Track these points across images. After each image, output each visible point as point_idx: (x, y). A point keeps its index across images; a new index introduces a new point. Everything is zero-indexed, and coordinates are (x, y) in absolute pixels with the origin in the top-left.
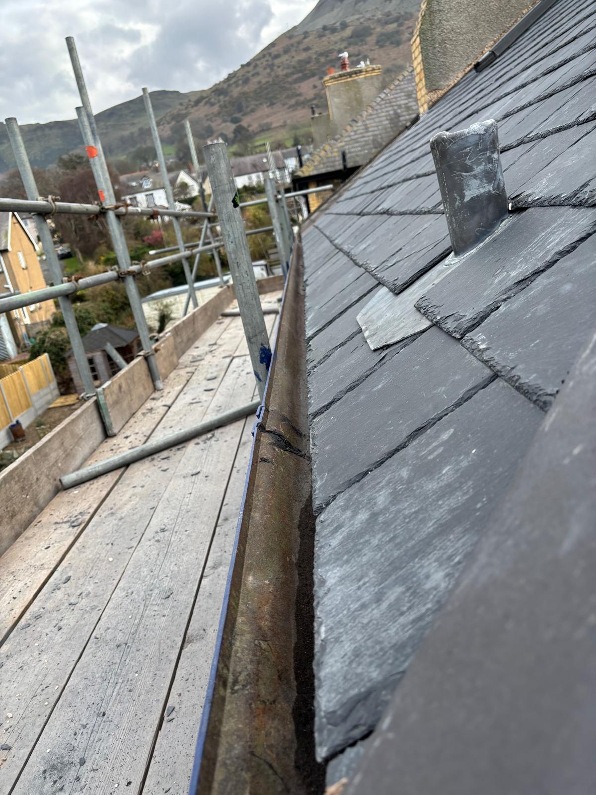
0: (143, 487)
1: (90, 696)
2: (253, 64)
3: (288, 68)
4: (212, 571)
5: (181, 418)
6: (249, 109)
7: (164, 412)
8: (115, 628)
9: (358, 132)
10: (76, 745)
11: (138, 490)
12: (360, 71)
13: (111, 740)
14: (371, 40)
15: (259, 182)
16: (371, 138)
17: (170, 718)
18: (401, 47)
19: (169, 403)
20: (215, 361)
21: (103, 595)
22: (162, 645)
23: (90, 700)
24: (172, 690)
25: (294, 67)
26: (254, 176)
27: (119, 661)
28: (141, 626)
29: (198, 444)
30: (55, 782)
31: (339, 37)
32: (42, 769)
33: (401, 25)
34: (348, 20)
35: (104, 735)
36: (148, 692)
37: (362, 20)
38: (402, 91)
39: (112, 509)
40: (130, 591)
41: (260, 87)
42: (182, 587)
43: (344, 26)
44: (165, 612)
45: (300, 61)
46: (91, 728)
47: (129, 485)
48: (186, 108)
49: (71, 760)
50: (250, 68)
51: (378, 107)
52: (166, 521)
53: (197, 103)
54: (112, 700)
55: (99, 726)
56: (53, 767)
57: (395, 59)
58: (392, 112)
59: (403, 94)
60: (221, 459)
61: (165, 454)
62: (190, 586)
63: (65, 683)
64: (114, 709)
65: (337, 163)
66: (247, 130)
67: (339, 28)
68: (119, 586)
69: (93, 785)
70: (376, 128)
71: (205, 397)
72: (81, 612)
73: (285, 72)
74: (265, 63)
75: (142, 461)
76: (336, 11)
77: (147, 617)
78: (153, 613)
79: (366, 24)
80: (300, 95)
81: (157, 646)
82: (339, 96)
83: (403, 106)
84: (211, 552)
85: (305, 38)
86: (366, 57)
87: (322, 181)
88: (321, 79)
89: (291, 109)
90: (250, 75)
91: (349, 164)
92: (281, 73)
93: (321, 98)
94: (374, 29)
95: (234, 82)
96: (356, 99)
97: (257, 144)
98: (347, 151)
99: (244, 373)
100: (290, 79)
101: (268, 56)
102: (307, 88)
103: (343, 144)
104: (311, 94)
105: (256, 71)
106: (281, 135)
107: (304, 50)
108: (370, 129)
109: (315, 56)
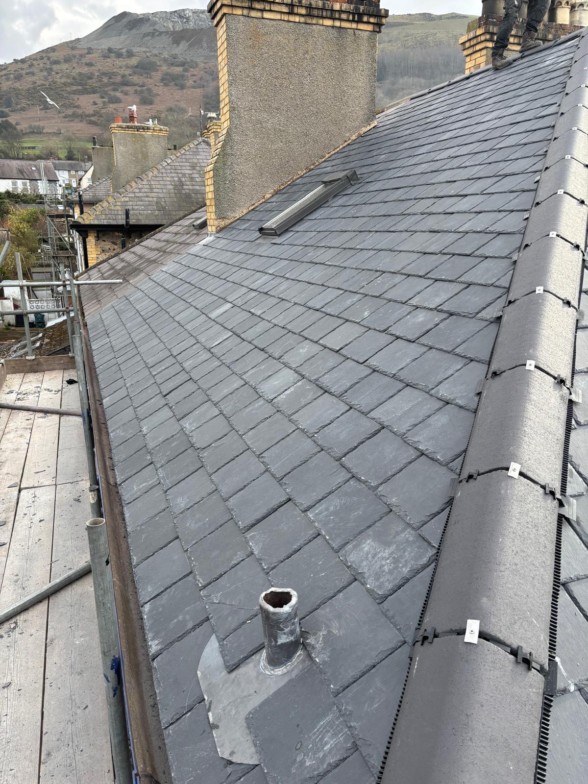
2: (29, 63)
3: (68, 77)
6: (19, 107)
9: (143, 190)
12: (148, 128)
14: (157, 75)
15: (25, 189)
16: (155, 199)
18: (185, 91)
25: (74, 78)
26: (20, 183)
31: (124, 63)
33: (186, 70)
34: (135, 50)
37: (148, 54)
38: (187, 160)
41: (34, 88)
43: (130, 54)
45: (80, 74)
50: (25, 66)
51: (163, 171)
57: (178, 101)
58: (176, 179)
59: (188, 164)
60: (30, 664)
65: (120, 217)
66: (16, 129)
67: (125, 54)
70: (161, 191)
73: (63, 80)
74: (42, 65)
76: (123, 37)
79: (153, 59)
80: (78, 107)
82: (125, 145)
83: (187, 175)
85: (89, 53)
86: (149, 90)
87: (103, 231)
88: (102, 97)
89: (67, 119)
90: (24, 72)
91: (132, 221)
92: (58, 80)
93: (101, 116)
94: (160, 66)
95: (5, 75)
96: (142, 152)
97: (25, 145)
98: (130, 208)
99: (36, 519)
100: (68, 89)
101: (45, 59)
102: (87, 103)
103: (127, 199)
104: (90, 110)
105: (31, 70)
106: (54, 143)
107: (87, 64)
108: (155, 190)
109: (97, 74)
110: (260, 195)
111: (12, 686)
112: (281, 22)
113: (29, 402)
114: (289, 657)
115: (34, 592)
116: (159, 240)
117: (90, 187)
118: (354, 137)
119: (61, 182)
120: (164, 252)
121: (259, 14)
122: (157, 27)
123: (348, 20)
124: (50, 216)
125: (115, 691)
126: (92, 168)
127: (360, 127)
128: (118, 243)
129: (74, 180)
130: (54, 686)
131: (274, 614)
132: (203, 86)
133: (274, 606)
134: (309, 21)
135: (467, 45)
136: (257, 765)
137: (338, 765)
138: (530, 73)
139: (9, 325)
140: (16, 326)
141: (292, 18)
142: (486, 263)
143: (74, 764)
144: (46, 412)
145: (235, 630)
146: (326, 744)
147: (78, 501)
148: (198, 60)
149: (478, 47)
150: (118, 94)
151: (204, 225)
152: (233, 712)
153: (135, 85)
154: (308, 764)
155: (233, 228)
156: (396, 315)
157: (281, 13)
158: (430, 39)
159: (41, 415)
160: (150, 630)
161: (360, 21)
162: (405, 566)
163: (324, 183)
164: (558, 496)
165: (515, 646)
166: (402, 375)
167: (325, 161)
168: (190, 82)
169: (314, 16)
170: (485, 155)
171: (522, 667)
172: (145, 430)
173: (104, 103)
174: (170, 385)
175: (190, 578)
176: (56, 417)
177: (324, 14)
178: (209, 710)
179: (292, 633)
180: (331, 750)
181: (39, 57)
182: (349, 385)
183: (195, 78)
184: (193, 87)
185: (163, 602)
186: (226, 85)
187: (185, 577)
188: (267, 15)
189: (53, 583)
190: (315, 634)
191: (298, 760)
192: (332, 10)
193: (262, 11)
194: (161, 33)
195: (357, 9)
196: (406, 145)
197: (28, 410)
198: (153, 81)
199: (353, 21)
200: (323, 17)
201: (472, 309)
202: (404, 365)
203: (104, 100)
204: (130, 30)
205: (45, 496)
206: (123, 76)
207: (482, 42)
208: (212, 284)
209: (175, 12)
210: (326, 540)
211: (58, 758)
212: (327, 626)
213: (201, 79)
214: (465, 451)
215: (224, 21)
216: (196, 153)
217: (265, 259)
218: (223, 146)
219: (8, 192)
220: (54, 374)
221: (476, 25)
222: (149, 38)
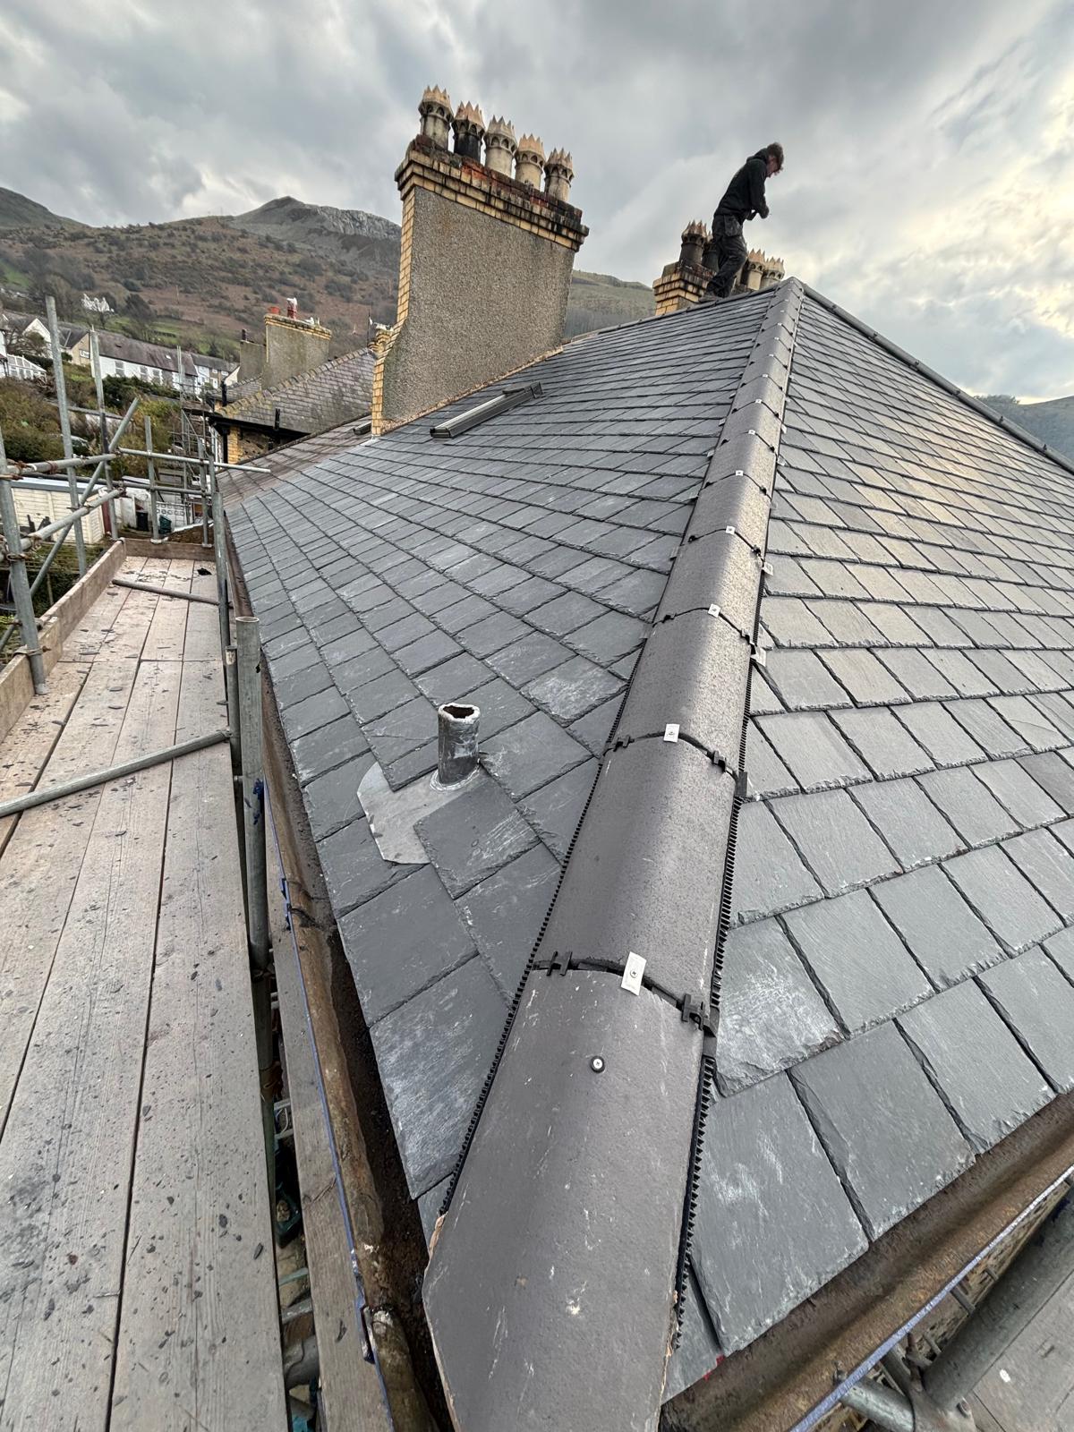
0: (51, 846)
1: (47, 1110)
3: (216, 260)
4: (164, 959)
5: (84, 747)
6: (153, 282)
7: (57, 733)
8: (59, 1032)
9: (297, 393)
10: (44, 1163)
11: (45, 850)
12: (309, 327)
13: (85, 1150)
14: (322, 281)
15: (157, 379)
16: (310, 405)
17: (148, 1116)
18: (351, 305)
19: (61, 719)
20: (117, 660)
21: (32, 993)
22: (123, 1045)
23: (48, 1115)
24: (144, 1090)
25: (223, 263)
26: (150, 370)
27: (73, 1068)
28: (92, 1027)
29: (115, 790)
30: (29, 1205)
31: (284, 258)
32: (8, 1196)
33: (354, 282)
34: (298, 245)
35: (75, 1147)
36: (116, 1096)
37: (313, 254)
38: (350, 370)
39: (12, 876)
40: (67, 986)
41: (173, 263)
42: (133, 978)
43: (292, 250)
44: (119, 1009)
45: (231, 259)
46: (58, 1143)
47: (29, 842)
48: (55, 236)
49: (43, 1180)
50: (164, 234)
51: (322, 376)
52: (95, 896)
53: (75, 238)
54: (76, 1110)
55: (68, 1138)
56: (21, 1192)
58: (336, 388)
60: (150, 817)
61: (72, 800)
62: (142, 976)
63: (9, 1101)
64: (80, 1119)
65: (268, 418)
66: (148, 308)
67: (285, 247)
68: (50, 980)
69: (76, 1197)
70: (317, 397)
71: (111, 718)
72: (6, 1016)
73: (210, 262)
74: (184, 238)
75: (42, 807)
76: (284, 227)
77: (97, 1016)
78: (103, 1011)
79: (318, 261)
80: (226, 298)
81: (116, 1047)
82: (280, 341)
83: (349, 386)
84: (159, 936)
85: (243, 236)
86: (311, 296)
87: (248, 430)
88: (256, 293)
89: (212, 310)
90: (161, 241)
91: (282, 425)
92: (204, 260)
93: (252, 314)
94: (326, 271)
95: (137, 239)
96: (299, 354)
97: (159, 330)
98: (281, 409)
99: (159, 689)
100: (215, 273)
101: (189, 232)
102: (236, 295)
103: (279, 399)
104: (240, 304)
105: (171, 241)
106: (195, 334)
107: (239, 249)
108: (311, 396)
109: (251, 264)
110: (432, 402)
111: (128, 835)
112: (475, 212)
113: (154, 584)
114: (465, 774)
115: (154, 752)
116: (313, 444)
117: (235, 385)
118: (537, 360)
119: (199, 379)
120: (319, 453)
121: (452, 196)
122: (325, 224)
123: (546, 229)
124: (185, 410)
125: (256, 818)
126: (237, 370)
127: (544, 351)
128: (264, 446)
129: (215, 380)
130: (178, 837)
131: (455, 723)
132: (372, 304)
133: (455, 717)
134: (505, 219)
135: (661, 290)
136: (425, 864)
137: (518, 857)
138: (724, 317)
139: (129, 526)
140: (137, 529)
141: (488, 210)
142: (680, 459)
143: (199, 907)
144: (173, 596)
145: (401, 757)
146: (506, 840)
147: (209, 678)
148: (369, 274)
149: (671, 295)
150: (274, 293)
151: (367, 430)
152: (399, 822)
153: (295, 286)
154: (485, 857)
155: (400, 433)
156: (584, 500)
157: (477, 201)
158: (613, 305)
159: (169, 598)
160: (300, 761)
161: (558, 233)
162: (594, 695)
163: (505, 393)
164: (751, 642)
165: (712, 750)
166: (591, 547)
167: (505, 379)
168: (358, 297)
169: (510, 214)
170: (678, 377)
171: (716, 770)
172: (294, 598)
173: (257, 300)
174: (324, 561)
175: (349, 717)
176: (186, 602)
177: (523, 214)
178: (371, 822)
179: (471, 747)
180: (510, 845)
181: (181, 227)
182: (532, 556)
183: (363, 293)
184: (361, 303)
185: (316, 738)
186: (408, 270)
187: (342, 717)
188: (461, 199)
189: (178, 746)
190: (494, 754)
191: (474, 854)
192: (531, 213)
193: (457, 193)
194: (329, 233)
195: (557, 218)
196: (595, 368)
197: (151, 591)
198: (315, 286)
199: (551, 231)
200: (520, 219)
201: (665, 495)
202: (592, 539)
203: (258, 296)
204: (294, 220)
205: (170, 670)
206: (282, 273)
207: (675, 289)
208: (373, 478)
209: (348, 211)
210: (506, 681)
211: (180, 900)
212: (506, 747)
213: (370, 295)
214: (658, 605)
215: (412, 193)
216: (361, 364)
217: (436, 458)
218: (398, 338)
219: (135, 379)
220: (183, 563)
221: (672, 270)
222: (315, 235)
